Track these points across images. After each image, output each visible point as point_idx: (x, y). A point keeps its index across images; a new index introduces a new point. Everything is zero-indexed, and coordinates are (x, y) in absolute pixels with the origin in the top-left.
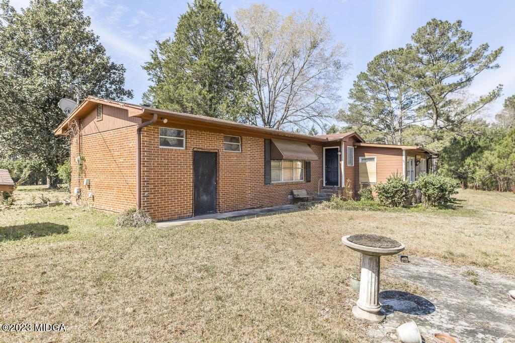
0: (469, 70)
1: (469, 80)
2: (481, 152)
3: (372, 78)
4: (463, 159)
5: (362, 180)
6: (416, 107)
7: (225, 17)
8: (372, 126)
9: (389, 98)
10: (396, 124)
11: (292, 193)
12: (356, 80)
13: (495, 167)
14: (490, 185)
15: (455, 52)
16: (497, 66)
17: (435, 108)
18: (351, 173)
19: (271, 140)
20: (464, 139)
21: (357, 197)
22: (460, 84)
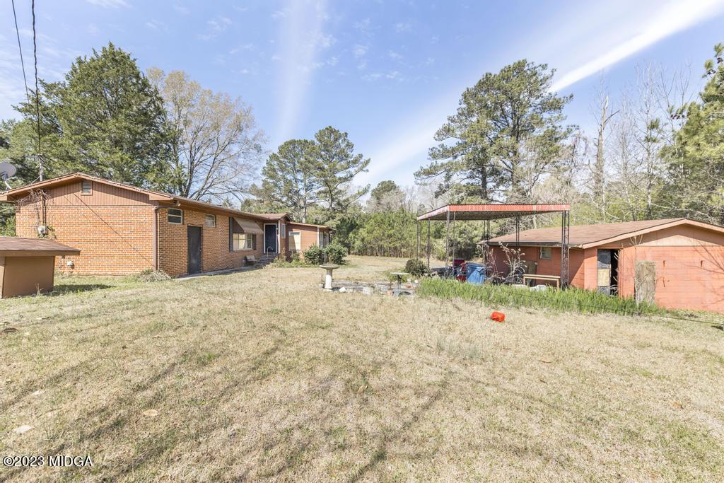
0: (352, 170)
1: (352, 176)
2: (358, 229)
3: (282, 160)
4: (348, 234)
5: (291, 248)
6: (317, 191)
7: (141, 75)
8: (283, 203)
9: (296, 180)
10: (302, 203)
11: (246, 259)
12: (269, 159)
13: (365, 240)
14: (362, 252)
15: (343, 155)
16: (367, 171)
17: (330, 194)
18: (284, 243)
19: (233, 218)
20: (349, 219)
21: (289, 259)
22: (346, 179)
